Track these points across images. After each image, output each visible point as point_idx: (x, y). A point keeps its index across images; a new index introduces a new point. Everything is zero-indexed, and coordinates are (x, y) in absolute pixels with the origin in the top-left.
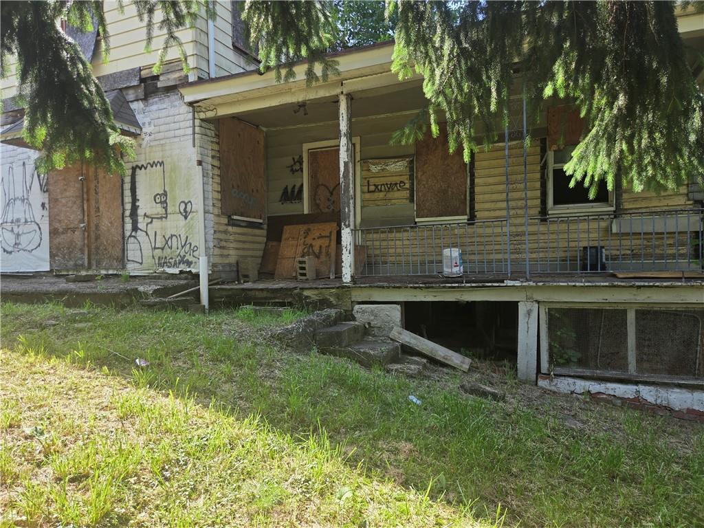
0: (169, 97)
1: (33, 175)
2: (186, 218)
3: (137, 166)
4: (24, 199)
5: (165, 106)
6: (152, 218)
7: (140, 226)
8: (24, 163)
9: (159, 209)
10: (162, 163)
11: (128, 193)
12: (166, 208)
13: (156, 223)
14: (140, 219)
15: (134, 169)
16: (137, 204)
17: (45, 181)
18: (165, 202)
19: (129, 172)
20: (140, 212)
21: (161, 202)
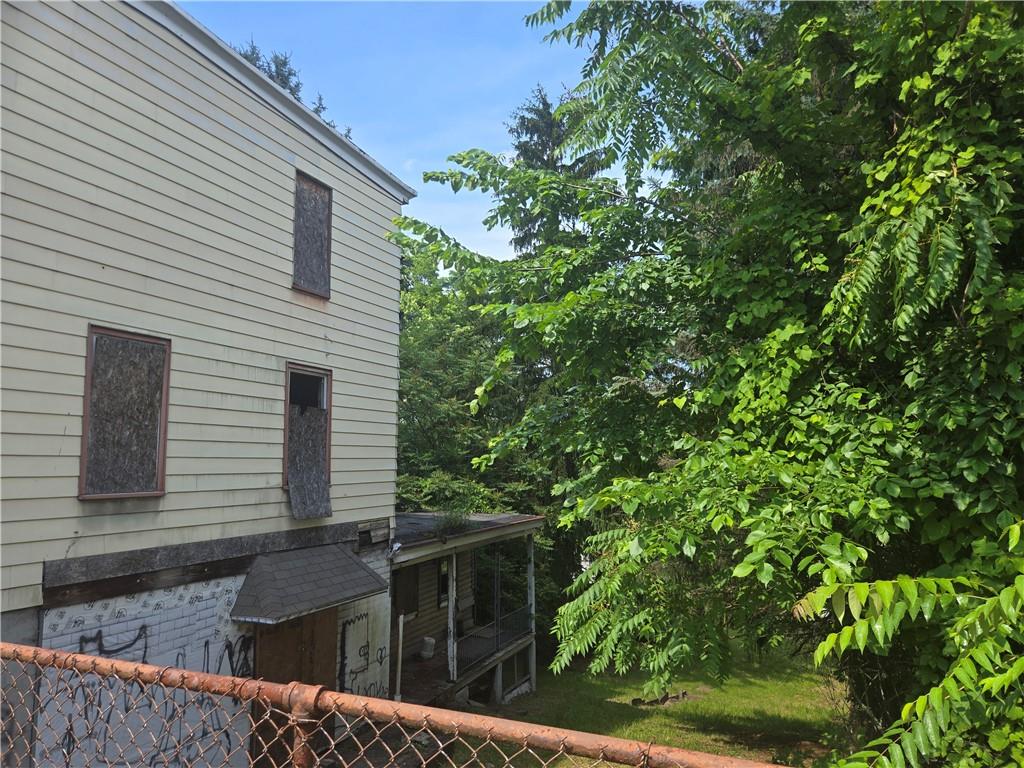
0: (374, 551)
1: (221, 658)
2: (381, 663)
3: (347, 621)
4: (203, 700)
5: (372, 559)
6: (357, 673)
7: (346, 685)
8: (207, 643)
9: (363, 662)
10: (366, 615)
11: (339, 652)
12: (368, 659)
13: (360, 677)
14: (347, 678)
15: (344, 625)
16: (346, 662)
17: (240, 662)
18: (368, 653)
19: (340, 629)
20: (348, 670)
21: (365, 655)
